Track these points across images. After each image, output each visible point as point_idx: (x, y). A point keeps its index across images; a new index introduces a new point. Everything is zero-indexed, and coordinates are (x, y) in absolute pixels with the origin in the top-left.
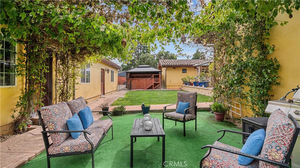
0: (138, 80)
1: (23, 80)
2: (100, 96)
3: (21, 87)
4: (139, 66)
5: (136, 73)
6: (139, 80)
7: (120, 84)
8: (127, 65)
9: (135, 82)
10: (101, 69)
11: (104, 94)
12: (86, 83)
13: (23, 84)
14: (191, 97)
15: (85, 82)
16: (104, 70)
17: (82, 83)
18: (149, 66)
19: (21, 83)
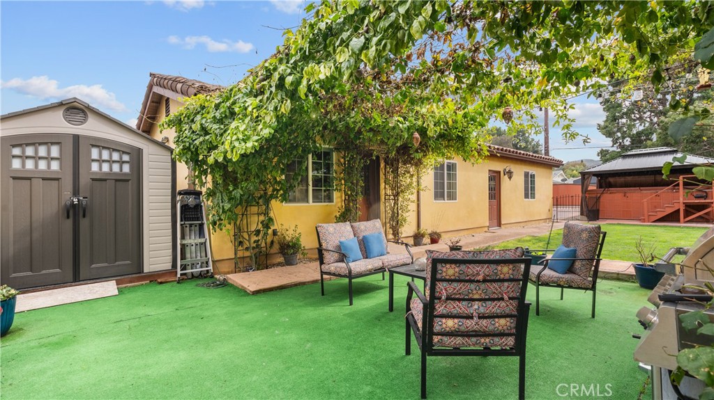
0: (623, 194)
1: (342, 196)
2: (486, 229)
3: (339, 205)
4: (629, 153)
5: (625, 173)
6: (627, 195)
7: (559, 203)
8: (619, 150)
9: (612, 198)
10: (489, 171)
11: (499, 225)
12: (446, 201)
13: (342, 202)
14: (584, 235)
15: (444, 200)
16: (500, 172)
17: (438, 201)
18: (669, 149)
19: (339, 200)
